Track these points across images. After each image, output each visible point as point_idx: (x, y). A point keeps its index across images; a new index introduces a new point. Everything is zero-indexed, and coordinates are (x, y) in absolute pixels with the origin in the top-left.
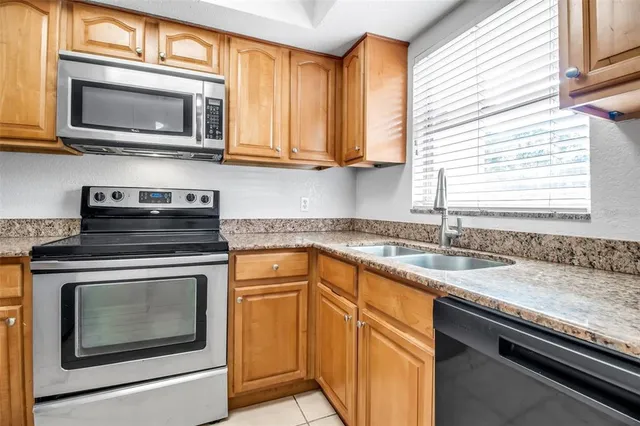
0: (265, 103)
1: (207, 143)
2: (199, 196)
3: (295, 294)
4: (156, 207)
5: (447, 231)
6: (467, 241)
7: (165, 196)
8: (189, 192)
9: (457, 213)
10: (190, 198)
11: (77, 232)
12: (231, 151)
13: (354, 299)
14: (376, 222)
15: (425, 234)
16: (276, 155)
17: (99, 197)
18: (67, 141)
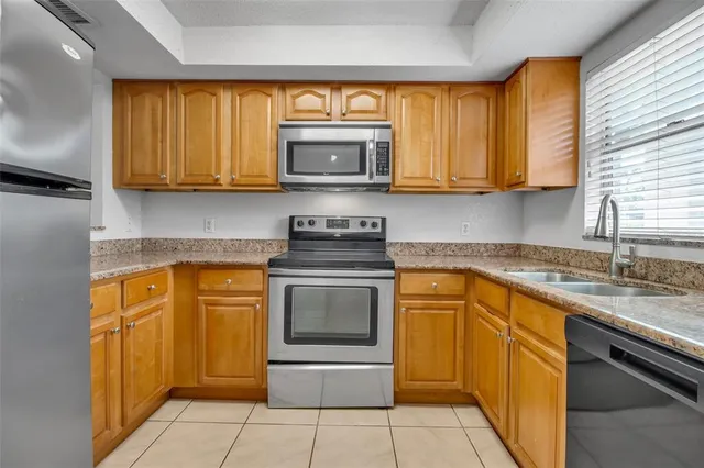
0: (426, 139)
1: (378, 179)
2: (369, 222)
3: (452, 312)
4: (338, 232)
5: (617, 259)
6: (644, 271)
7: (344, 223)
8: (361, 219)
9: (633, 241)
10: (363, 224)
11: (286, 250)
12: (397, 184)
13: (506, 318)
14: (545, 248)
15: (598, 263)
16: (436, 184)
17: (300, 224)
18: (283, 185)
